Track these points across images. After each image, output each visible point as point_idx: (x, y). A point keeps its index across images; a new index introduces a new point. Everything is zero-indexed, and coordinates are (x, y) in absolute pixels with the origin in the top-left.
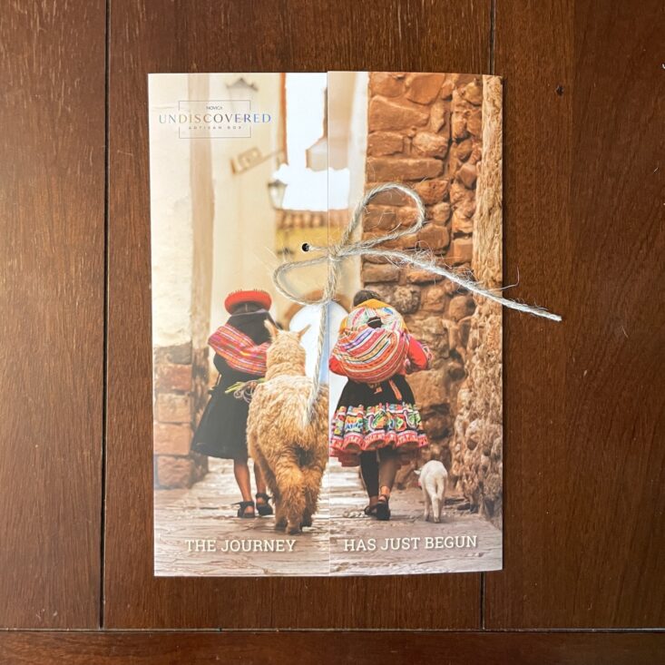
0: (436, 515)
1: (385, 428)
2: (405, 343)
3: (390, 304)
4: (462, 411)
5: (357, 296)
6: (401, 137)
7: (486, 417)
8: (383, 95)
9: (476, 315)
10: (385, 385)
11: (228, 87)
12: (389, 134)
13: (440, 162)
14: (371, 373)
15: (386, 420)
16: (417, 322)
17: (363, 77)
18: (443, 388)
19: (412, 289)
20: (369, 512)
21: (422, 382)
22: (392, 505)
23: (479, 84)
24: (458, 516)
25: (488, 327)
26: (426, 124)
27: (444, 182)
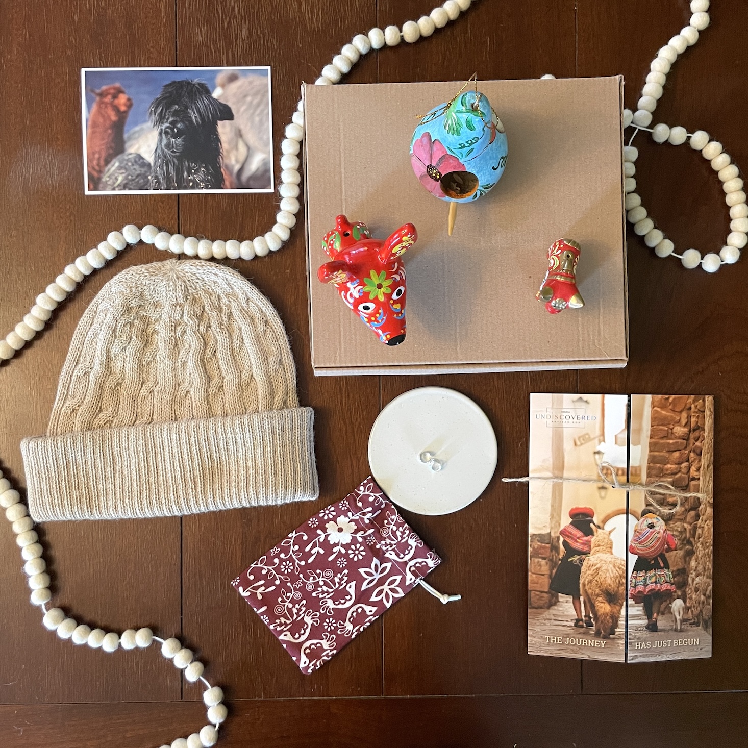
0: (679, 628)
1: (656, 582)
2: (666, 537)
4: (692, 572)
5: (643, 512)
6: (667, 429)
7: (704, 575)
8: (658, 407)
9: (700, 521)
10: (655, 559)
11: (573, 401)
12: (661, 427)
13: (685, 441)
14: (649, 553)
15: (656, 578)
16: (672, 525)
17: (649, 397)
18: (683, 560)
20: (647, 627)
21: (673, 557)
22: (659, 624)
23: (704, 401)
24: (689, 628)
25: (706, 527)
26: (679, 422)
27: (687, 452)
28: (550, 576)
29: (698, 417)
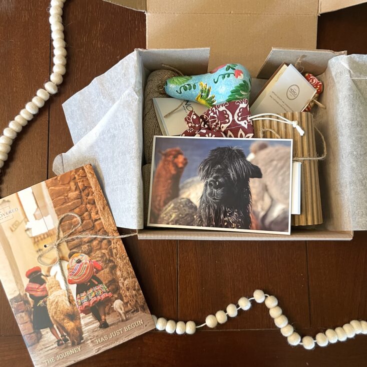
0: (124, 318)
2: (92, 264)
3: (81, 253)
4: (120, 279)
5: (69, 255)
6: (63, 197)
7: (129, 278)
8: (52, 186)
9: (112, 244)
10: (90, 281)
12: (59, 198)
13: (80, 200)
14: (84, 279)
15: (95, 293)
16: (93, 255)
17: (43, 184)
18: (111, 274)
19: (87, 245)
20: (101, 327)
21: (103, 275)
22: (108, 321)
23: (83, 170)
24: (132, 315)
25: (118, 246)
26: (70, 190)
27: (84, 206)
28: (31, 321)
29: (83, 181)
